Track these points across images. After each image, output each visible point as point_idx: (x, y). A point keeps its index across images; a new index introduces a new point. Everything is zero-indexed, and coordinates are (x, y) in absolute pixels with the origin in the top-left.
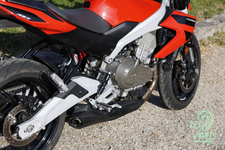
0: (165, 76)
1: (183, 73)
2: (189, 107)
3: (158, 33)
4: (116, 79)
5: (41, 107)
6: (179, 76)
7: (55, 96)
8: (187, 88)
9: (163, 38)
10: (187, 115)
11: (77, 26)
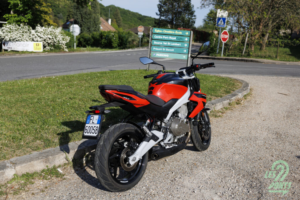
0: (194, 130)
1: (203, 128)
2: (209, 149)
3: (188, 104)
4: (172, 130)
5: (138, 147)
6: (201, 129)
7: (144, 141)
8: (206, 137)
9: (191, 107)
10: (209, 153)
11: (150, 102)
